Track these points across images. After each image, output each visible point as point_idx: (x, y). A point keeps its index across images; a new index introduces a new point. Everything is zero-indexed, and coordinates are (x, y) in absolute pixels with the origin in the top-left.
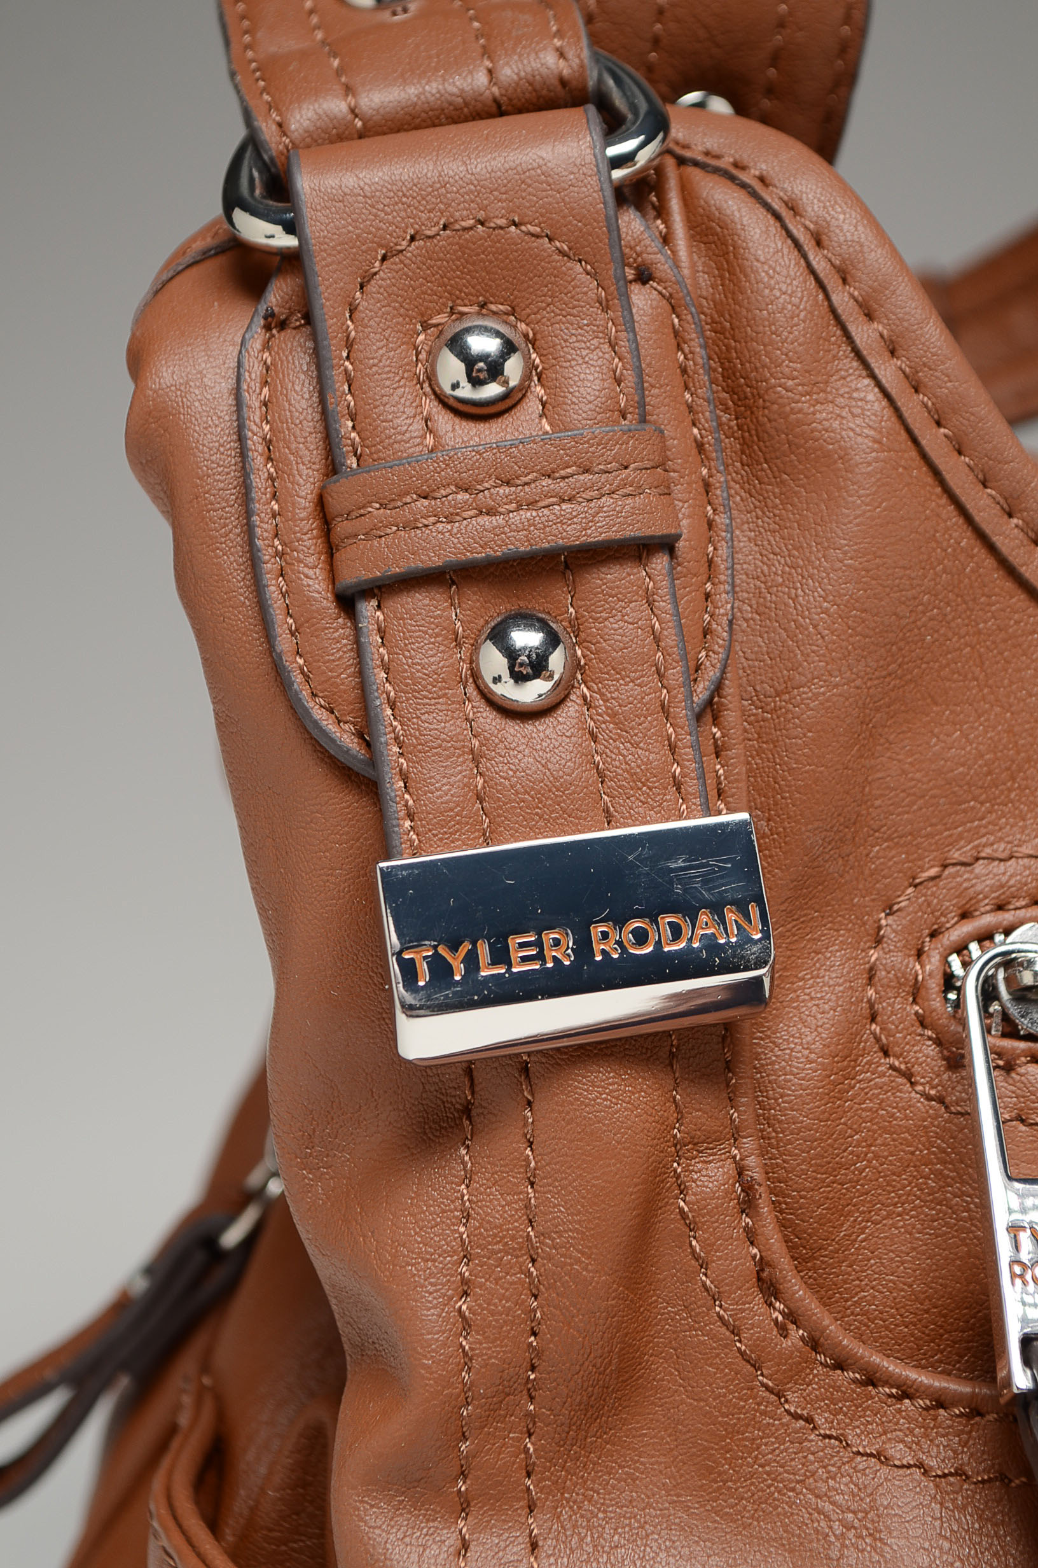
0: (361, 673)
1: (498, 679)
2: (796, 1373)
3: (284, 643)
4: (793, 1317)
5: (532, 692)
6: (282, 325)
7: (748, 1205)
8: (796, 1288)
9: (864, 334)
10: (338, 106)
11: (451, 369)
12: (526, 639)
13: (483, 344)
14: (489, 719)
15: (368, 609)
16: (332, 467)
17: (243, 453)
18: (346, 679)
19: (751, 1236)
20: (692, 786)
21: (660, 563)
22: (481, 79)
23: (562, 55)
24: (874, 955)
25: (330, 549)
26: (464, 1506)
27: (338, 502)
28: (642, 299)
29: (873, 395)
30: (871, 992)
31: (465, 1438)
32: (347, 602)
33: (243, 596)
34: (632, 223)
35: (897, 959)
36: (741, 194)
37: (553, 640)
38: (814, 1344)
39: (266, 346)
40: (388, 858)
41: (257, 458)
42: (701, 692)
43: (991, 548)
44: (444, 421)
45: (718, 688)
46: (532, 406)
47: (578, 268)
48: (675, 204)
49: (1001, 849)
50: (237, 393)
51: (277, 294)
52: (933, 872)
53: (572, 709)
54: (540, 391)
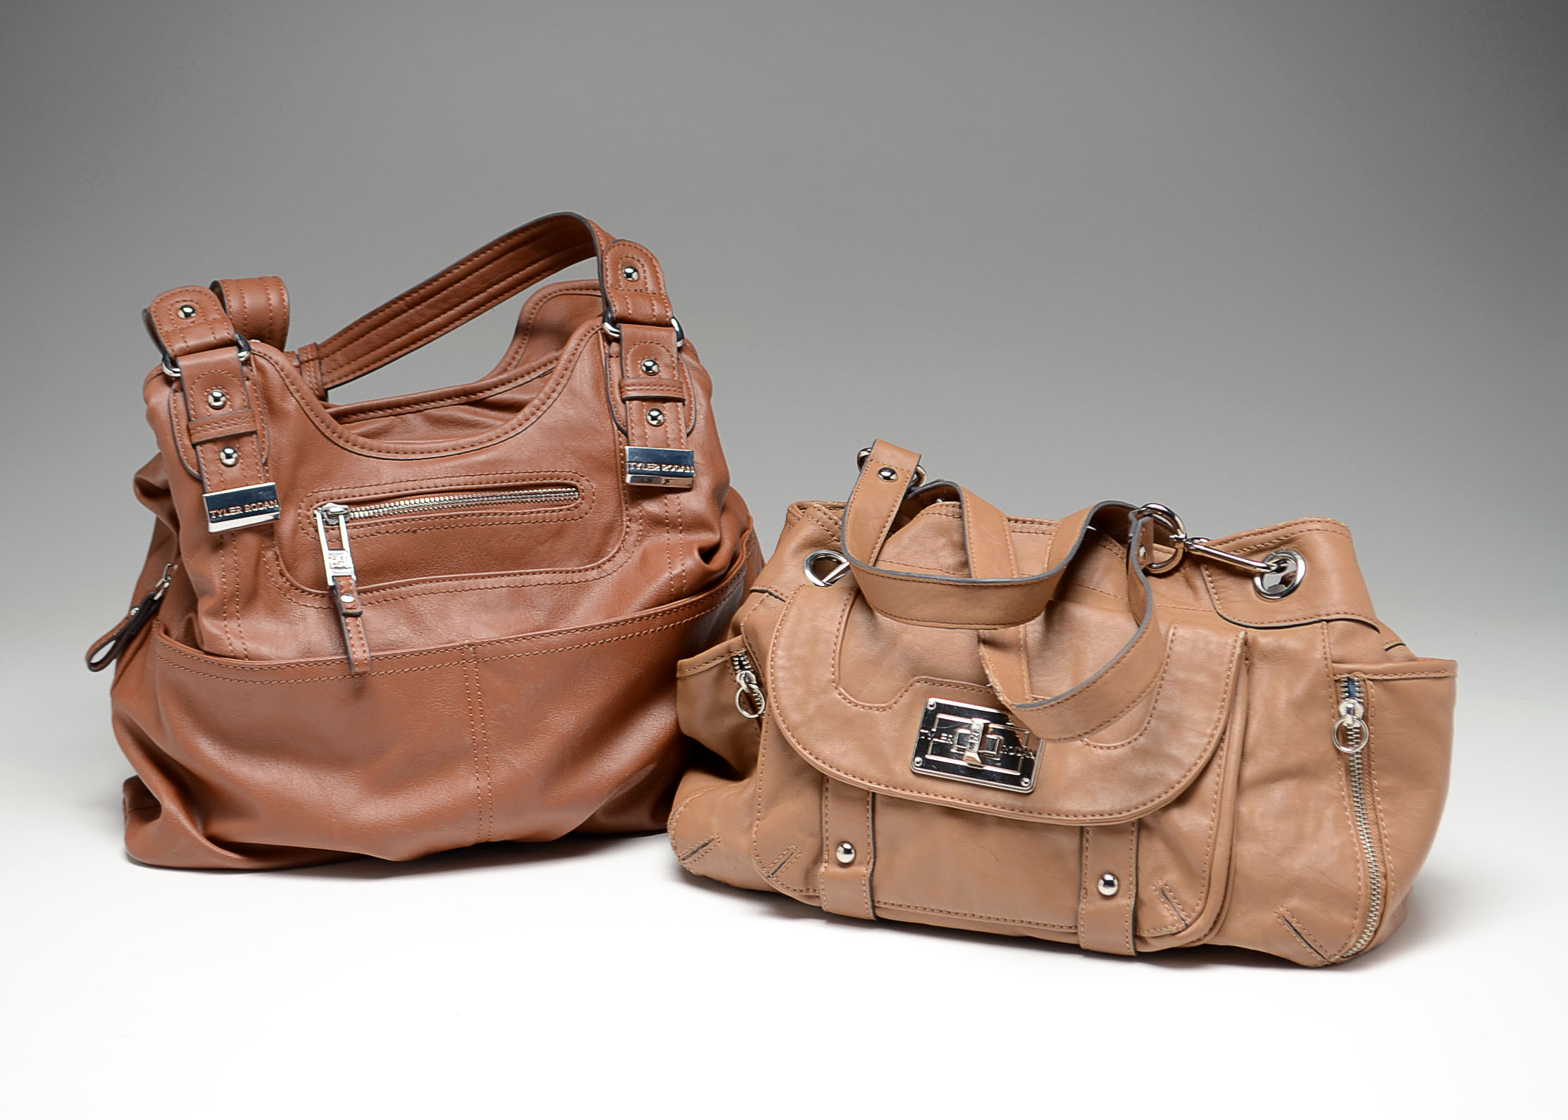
0: (198, 460)
1: (224, 459)
2: (288, 591)
3: (182, 454)
4: (288, 580)
5: (230, 462)
6: (177, 392)
7: (277, 559)
8: (288, 575)
9: (292, 388)
10: (183, 345)
11: (211, 399)
12: (229, 451)
13: (217, 394)
14: (223, 467)
15: (198, 448)
16: (189, 420)
17: (171, 417)
18: (195, 460)
19: (278, 565)
20: (263, 478)
21: (254, 436)
22: (213, 339)
23: (228, 333)
24: (300, 511)
25: (190, 435)
26: (225, 619)
27: (191, 427)
28: (247, 383)
29: (294, 401)
30: (299, 518)
31: (225, 605)
32: (194, 446)
33: (173, 445)
34: (245, 369)
35: (304, 511)
36: (266, 361)
37: (235, 452)
38: (292, 585)
39: (174, 396)
40: (205, 493)
41: (174, 418)
42: (264, 460)
43: (319, 430)
44: (211, 410)
45: (267, 460)
46: (228, 406)
47: (236, 379)
48: (253, 364)
49: (324, 489)
50: (169, 405)
51: (175, 386)
52: (311, 494)
53: (238, 465)
54: (229, 403)
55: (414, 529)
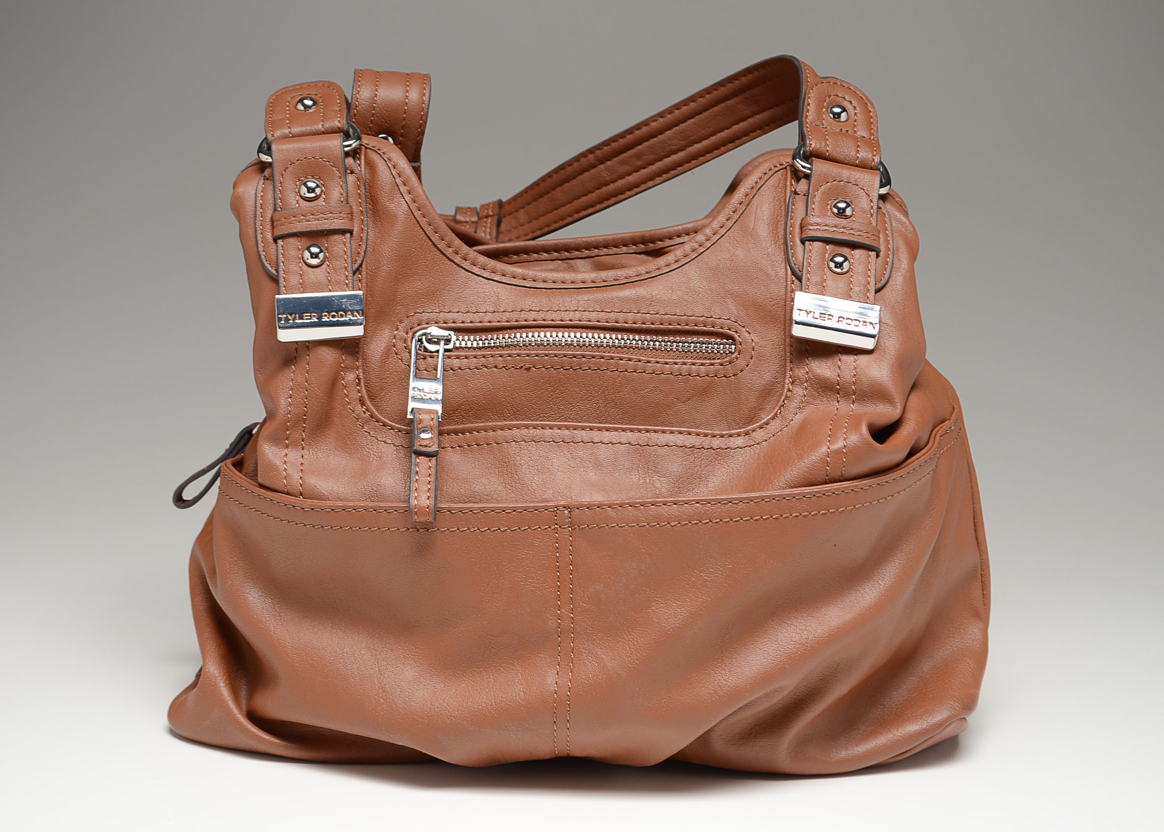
0: (277, 256)
1: (308, 259)
2: (366, 422)
3: (261, 249)
4: (367, 410)
5: (315, 262)
6: (268, 179)
7: (359, 384)
8: (368, 402)
9: (403, 189)
10: (287, 131)
11: (304, 190)
12: (315, 250)
13: (311, 185)
14: (305, 267)
15: (280, 242)
16: (275, 210)
17: (256, 207)
18: (274, 257)
19: (359, 391)
20: (351, 285)
21: (348, 235)
22: (320, 126)
23: (339, 122)
24: (396, 332)
25: (273, 228)
26: (287, 447)
27: (275, 218)
28: (351, 178)
29: (404, 203)
30: (394, 341)
31: (288, 430)
32: (275, 240)
33: (253, 239)
34: (350, 161)
35: (402, 333)
36: (378, 156)
37: (321, 251)
38: (372, 416)
39: (263, 184)
40: (279, 294)
41: (259, 208)
42: (356, 266)
43: (431, 240)
44: (301, 201)
45: (361, 265)
46: (322, 199)
47: (335, 169)
48: (363, 157)
49: (429, 310)
50: (256, 194)
51: (266, 173)
52: (412, 314)
53: (324, 266)
54: (324, 196)
55: (527, 366)
